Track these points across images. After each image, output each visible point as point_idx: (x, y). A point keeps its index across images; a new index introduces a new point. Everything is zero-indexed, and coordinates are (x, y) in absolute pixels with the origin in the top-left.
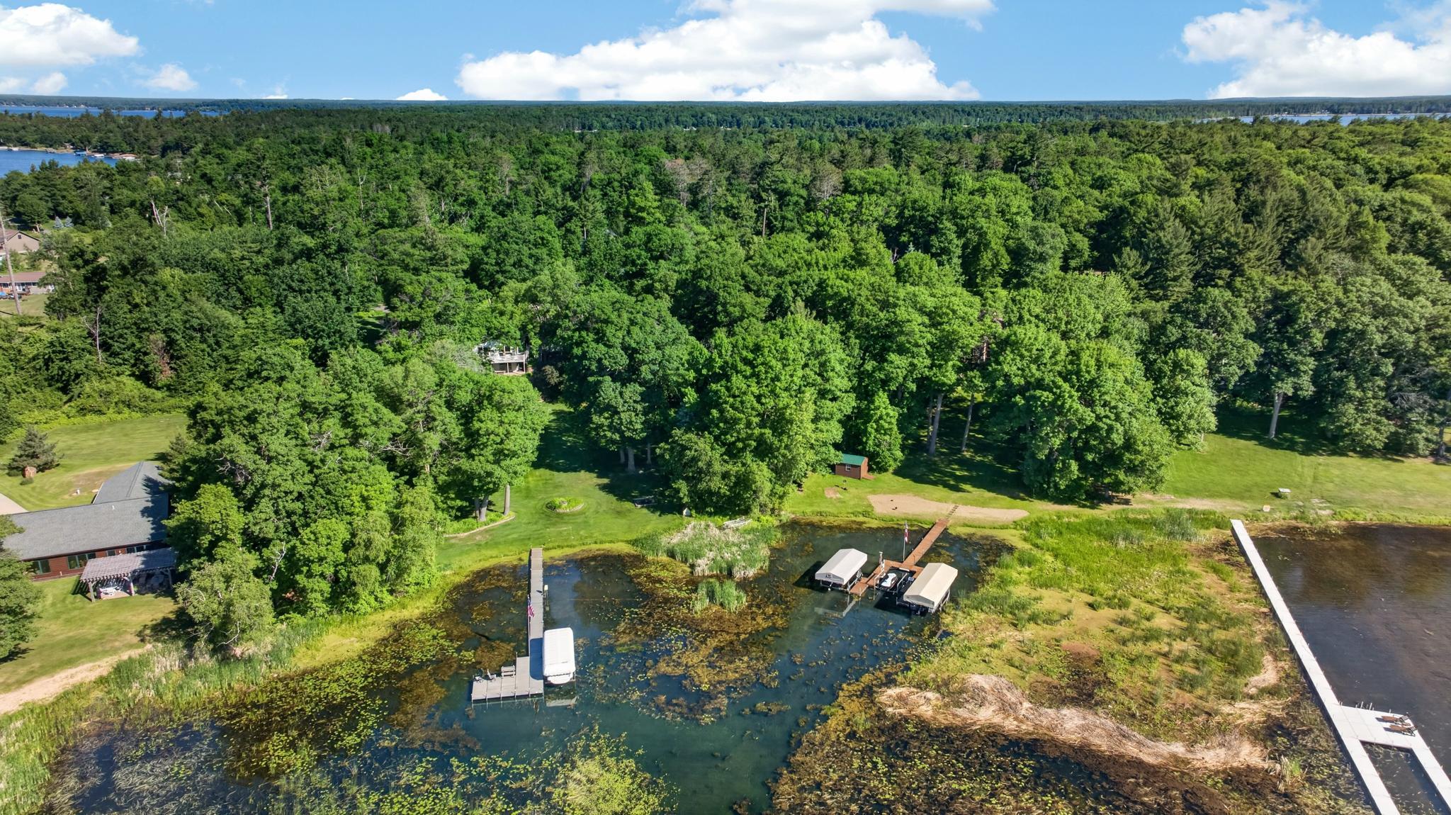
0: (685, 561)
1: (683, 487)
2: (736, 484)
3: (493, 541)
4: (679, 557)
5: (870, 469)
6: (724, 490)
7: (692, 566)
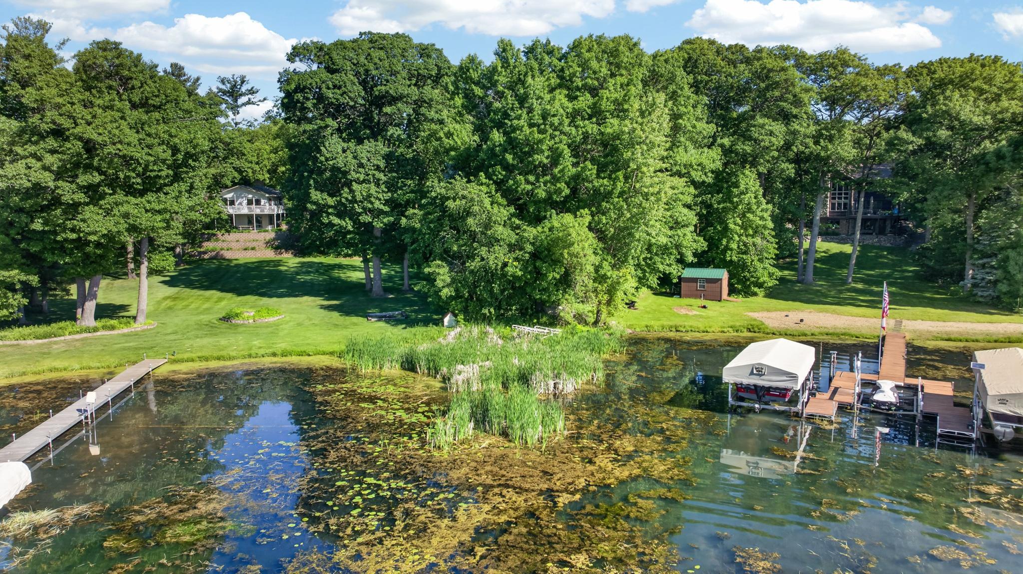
0: (433, 371)
1: (442, 273)
2: (535, 256)
3: (70, 351)
4: (422, 366)
5: (732, 291)
6: (514, 269)
7: (446, 379)
